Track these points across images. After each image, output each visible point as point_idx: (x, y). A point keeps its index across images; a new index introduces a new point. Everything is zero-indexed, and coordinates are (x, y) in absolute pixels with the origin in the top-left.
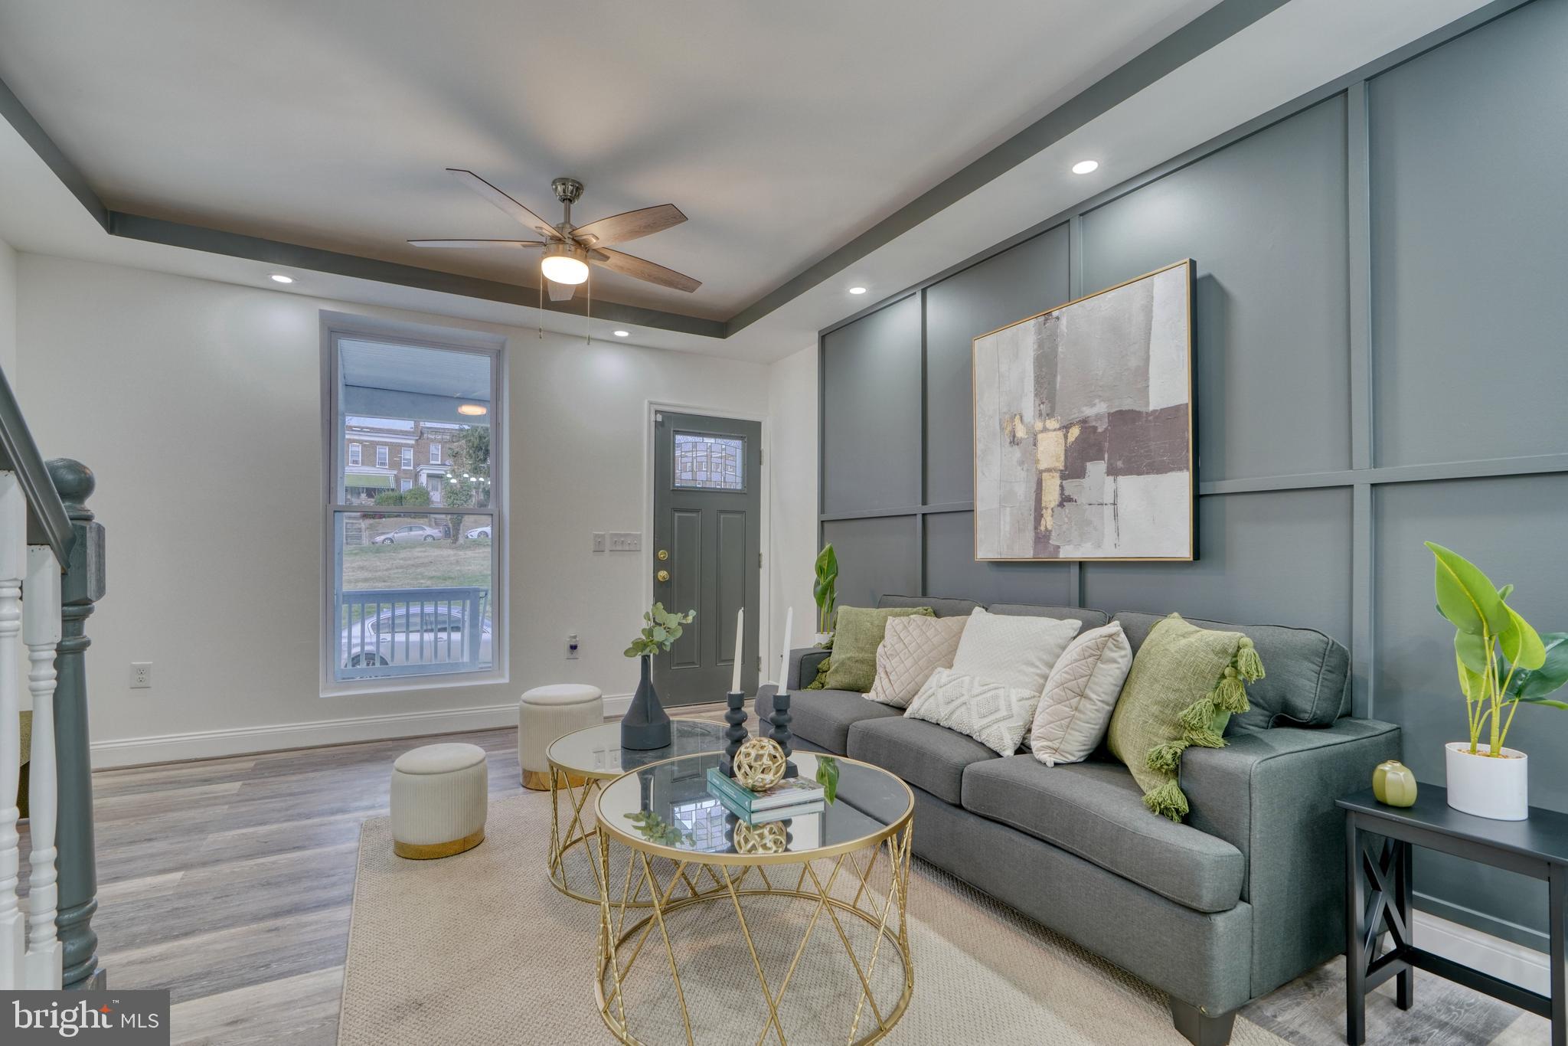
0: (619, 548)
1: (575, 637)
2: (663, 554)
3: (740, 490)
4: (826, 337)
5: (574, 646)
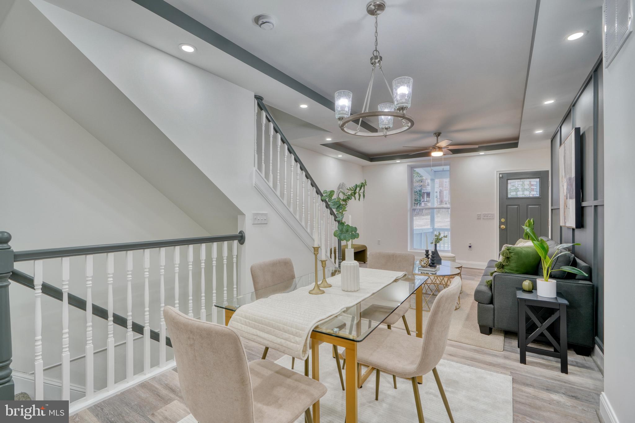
0: (486, 218)
1: (470, 244)
2: (503, 220)
3: (538, 197)
4: (552, 141)
5: (470, 247)
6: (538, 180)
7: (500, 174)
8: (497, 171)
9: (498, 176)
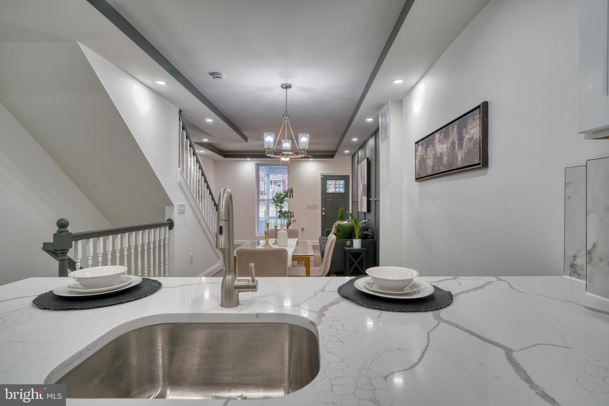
0: (313, 207)
1: (303, 227)
2: (324, 209)
3: (343, 193)
4: (352, 157)
5: (303, 229)
6: (344, 181)
7: (322, 175)
8: (320, 174)
9: (321, 177)
